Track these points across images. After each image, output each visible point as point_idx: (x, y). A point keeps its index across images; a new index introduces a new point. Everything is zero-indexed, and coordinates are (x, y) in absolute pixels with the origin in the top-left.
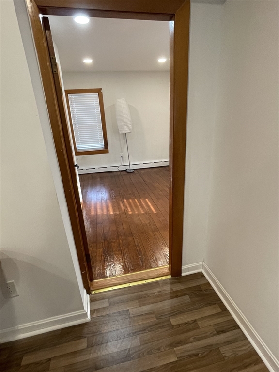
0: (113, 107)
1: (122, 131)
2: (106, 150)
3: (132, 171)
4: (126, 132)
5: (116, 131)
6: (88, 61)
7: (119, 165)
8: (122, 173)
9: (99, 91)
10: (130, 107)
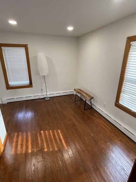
0: (36, 58)
1: (42, 74)
2: (30, 85)
3: (49, 99)
4: (45, 75)
5: (38, 73)
6: (13, 22)
7: (40, 95)
8: (42, 100)
9: (25, 47)
10: (47, 58)
